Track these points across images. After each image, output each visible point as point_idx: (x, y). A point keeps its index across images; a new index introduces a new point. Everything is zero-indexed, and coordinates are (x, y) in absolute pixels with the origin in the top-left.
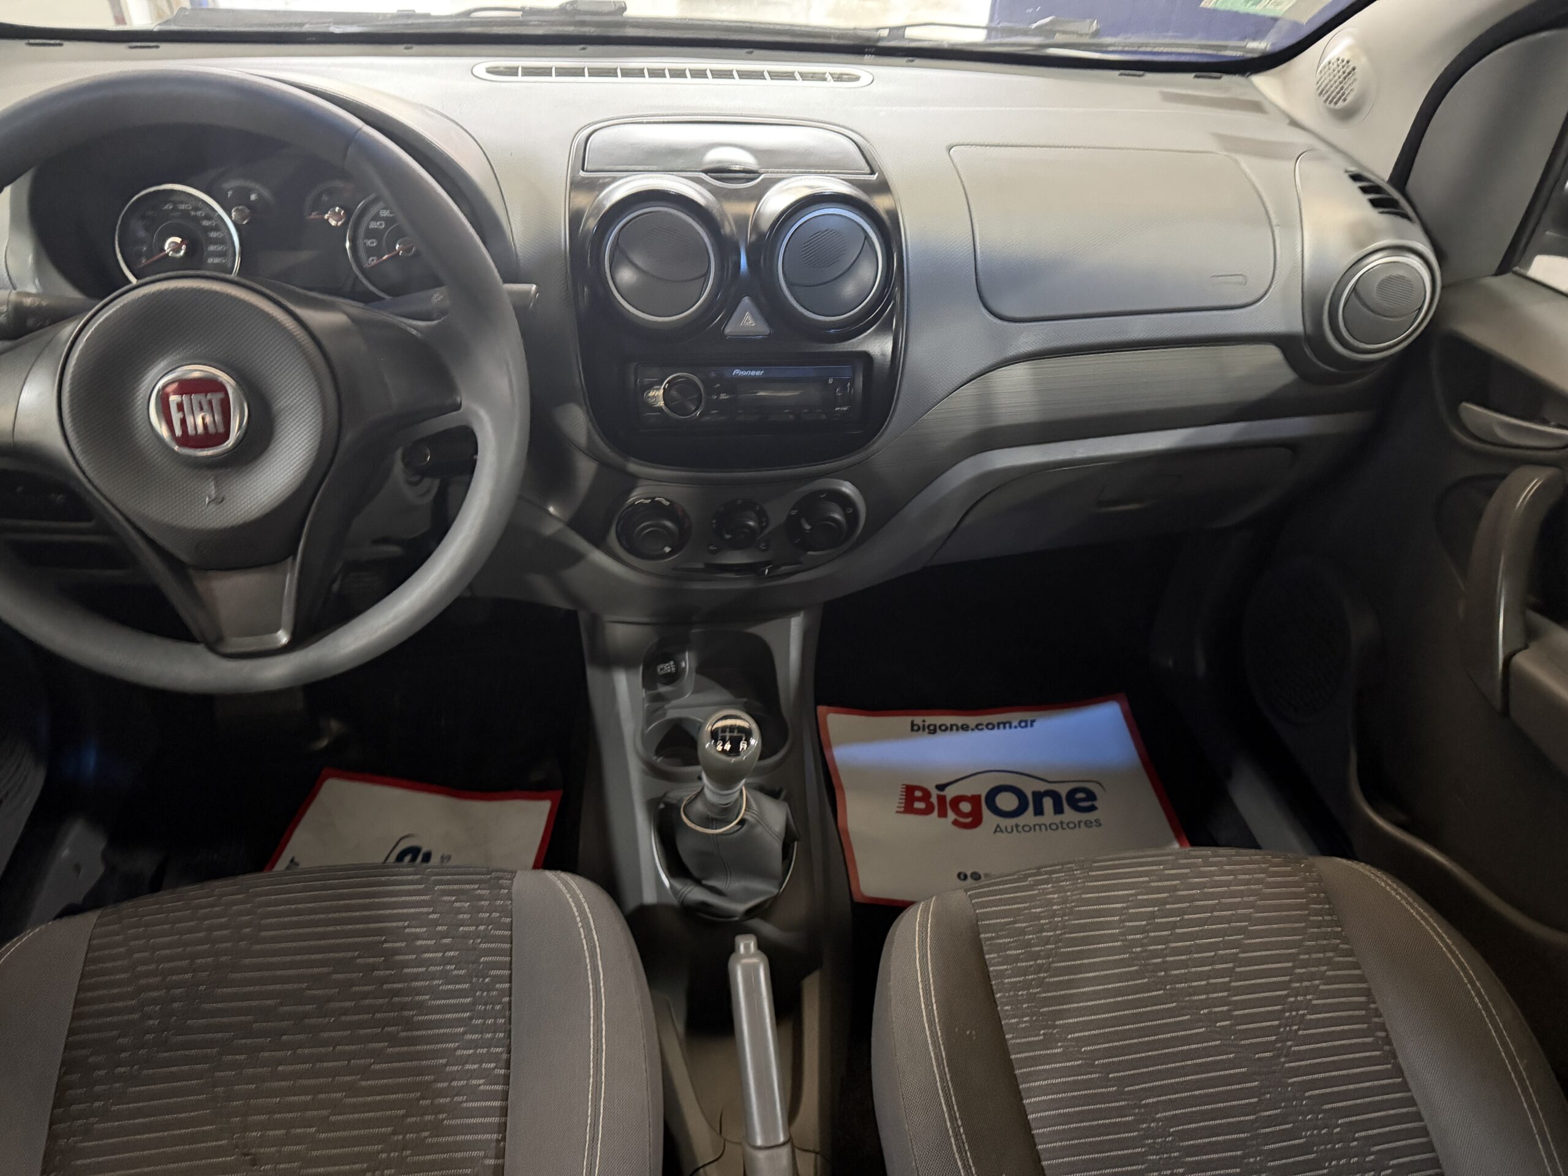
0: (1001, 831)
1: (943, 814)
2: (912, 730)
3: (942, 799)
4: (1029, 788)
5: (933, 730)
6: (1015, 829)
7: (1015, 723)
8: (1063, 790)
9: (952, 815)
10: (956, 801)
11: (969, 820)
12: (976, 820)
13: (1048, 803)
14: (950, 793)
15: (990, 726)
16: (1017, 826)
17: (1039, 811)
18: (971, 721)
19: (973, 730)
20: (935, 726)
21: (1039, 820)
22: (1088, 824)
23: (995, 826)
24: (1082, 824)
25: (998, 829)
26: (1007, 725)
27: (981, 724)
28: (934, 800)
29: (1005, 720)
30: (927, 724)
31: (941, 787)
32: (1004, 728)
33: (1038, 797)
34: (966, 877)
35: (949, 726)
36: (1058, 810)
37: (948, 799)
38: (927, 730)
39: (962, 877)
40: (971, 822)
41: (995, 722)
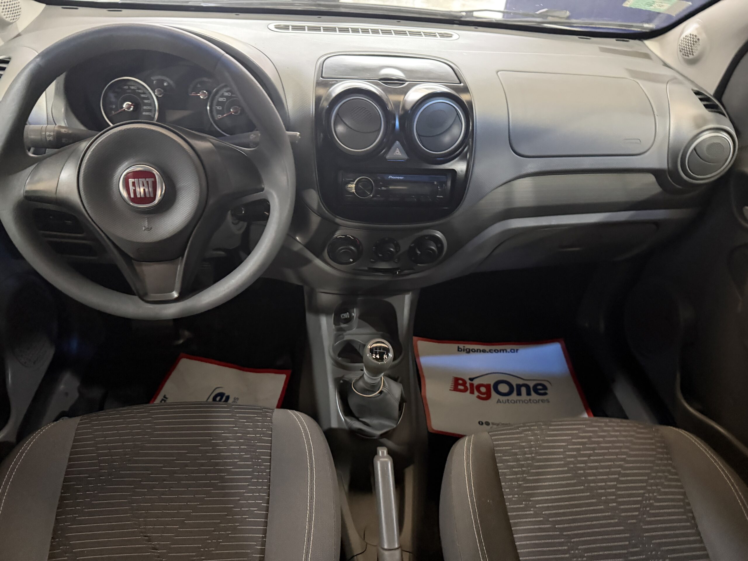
0: (500, 402)
1: (472, 392)
2: (458, 350)
3: (472, 385)
4: (515, 382)
5: (468, 351)
6: (507, 401)
7: (509, 350)
8: (531, 384)
9: (476, 393)
10: (479, 387)
11: (484, 396)
12: (488, 396)
13: (524, 390)
14: (476, 382)
15: (496, 351)
16: (508, 400)
17: (519, 394)
18: (487, 348)
19: (488, 352)
20: (469, 349)
21: (519, 398)
22: (543, 401)
23: (497, 400)
24: (540, 402)
25: (499, 401)
26: (505, 351)
27: (492, 350)
28: (468, 385)
29: (503, 348)
30: (465, 348)
31: (471, 379)
32: (503, 352)
33: (519, 387)
34: (482, 424)
35: (476, 350)
36: (529, 394)
37: (475, 385)
38: (465, 351)
39: (481, 423)
40: (486, 397)
41: (499, 350)
